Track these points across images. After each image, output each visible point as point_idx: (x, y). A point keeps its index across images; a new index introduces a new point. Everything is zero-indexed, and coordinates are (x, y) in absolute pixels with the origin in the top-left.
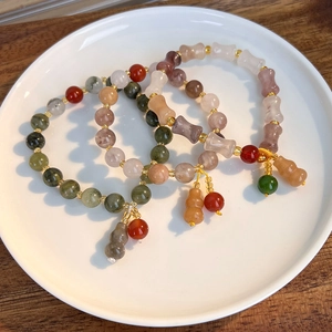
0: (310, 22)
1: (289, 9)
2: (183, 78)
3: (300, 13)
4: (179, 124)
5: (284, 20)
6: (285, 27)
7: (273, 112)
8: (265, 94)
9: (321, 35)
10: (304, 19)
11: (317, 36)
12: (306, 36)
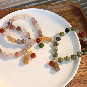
0: (72, 14)
1: (66, 10)
2: (15, 27)
3: (69, 11)
4: (18, 41)
5: (65, 13)
6: (65, 15)
7: (38, 28)
8: (34, 24)
9: (74, 18)
10: (70, 13)
11: (73, 18)
12: (70, 18)
